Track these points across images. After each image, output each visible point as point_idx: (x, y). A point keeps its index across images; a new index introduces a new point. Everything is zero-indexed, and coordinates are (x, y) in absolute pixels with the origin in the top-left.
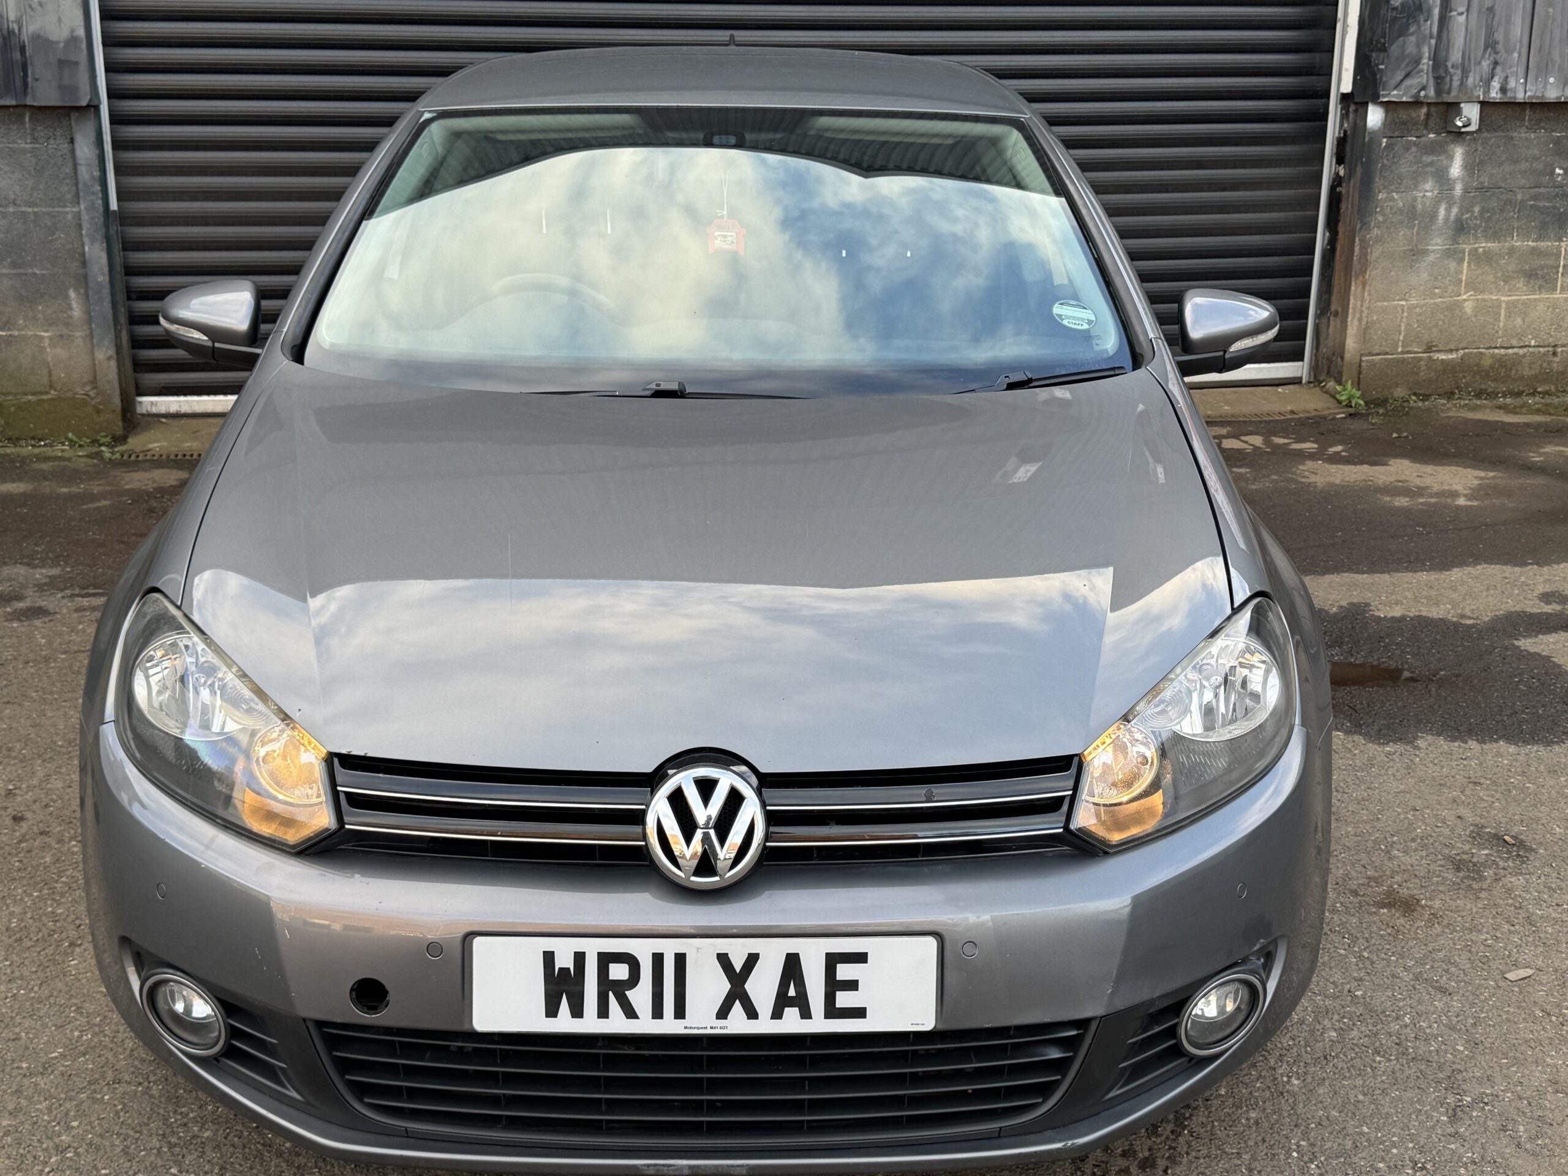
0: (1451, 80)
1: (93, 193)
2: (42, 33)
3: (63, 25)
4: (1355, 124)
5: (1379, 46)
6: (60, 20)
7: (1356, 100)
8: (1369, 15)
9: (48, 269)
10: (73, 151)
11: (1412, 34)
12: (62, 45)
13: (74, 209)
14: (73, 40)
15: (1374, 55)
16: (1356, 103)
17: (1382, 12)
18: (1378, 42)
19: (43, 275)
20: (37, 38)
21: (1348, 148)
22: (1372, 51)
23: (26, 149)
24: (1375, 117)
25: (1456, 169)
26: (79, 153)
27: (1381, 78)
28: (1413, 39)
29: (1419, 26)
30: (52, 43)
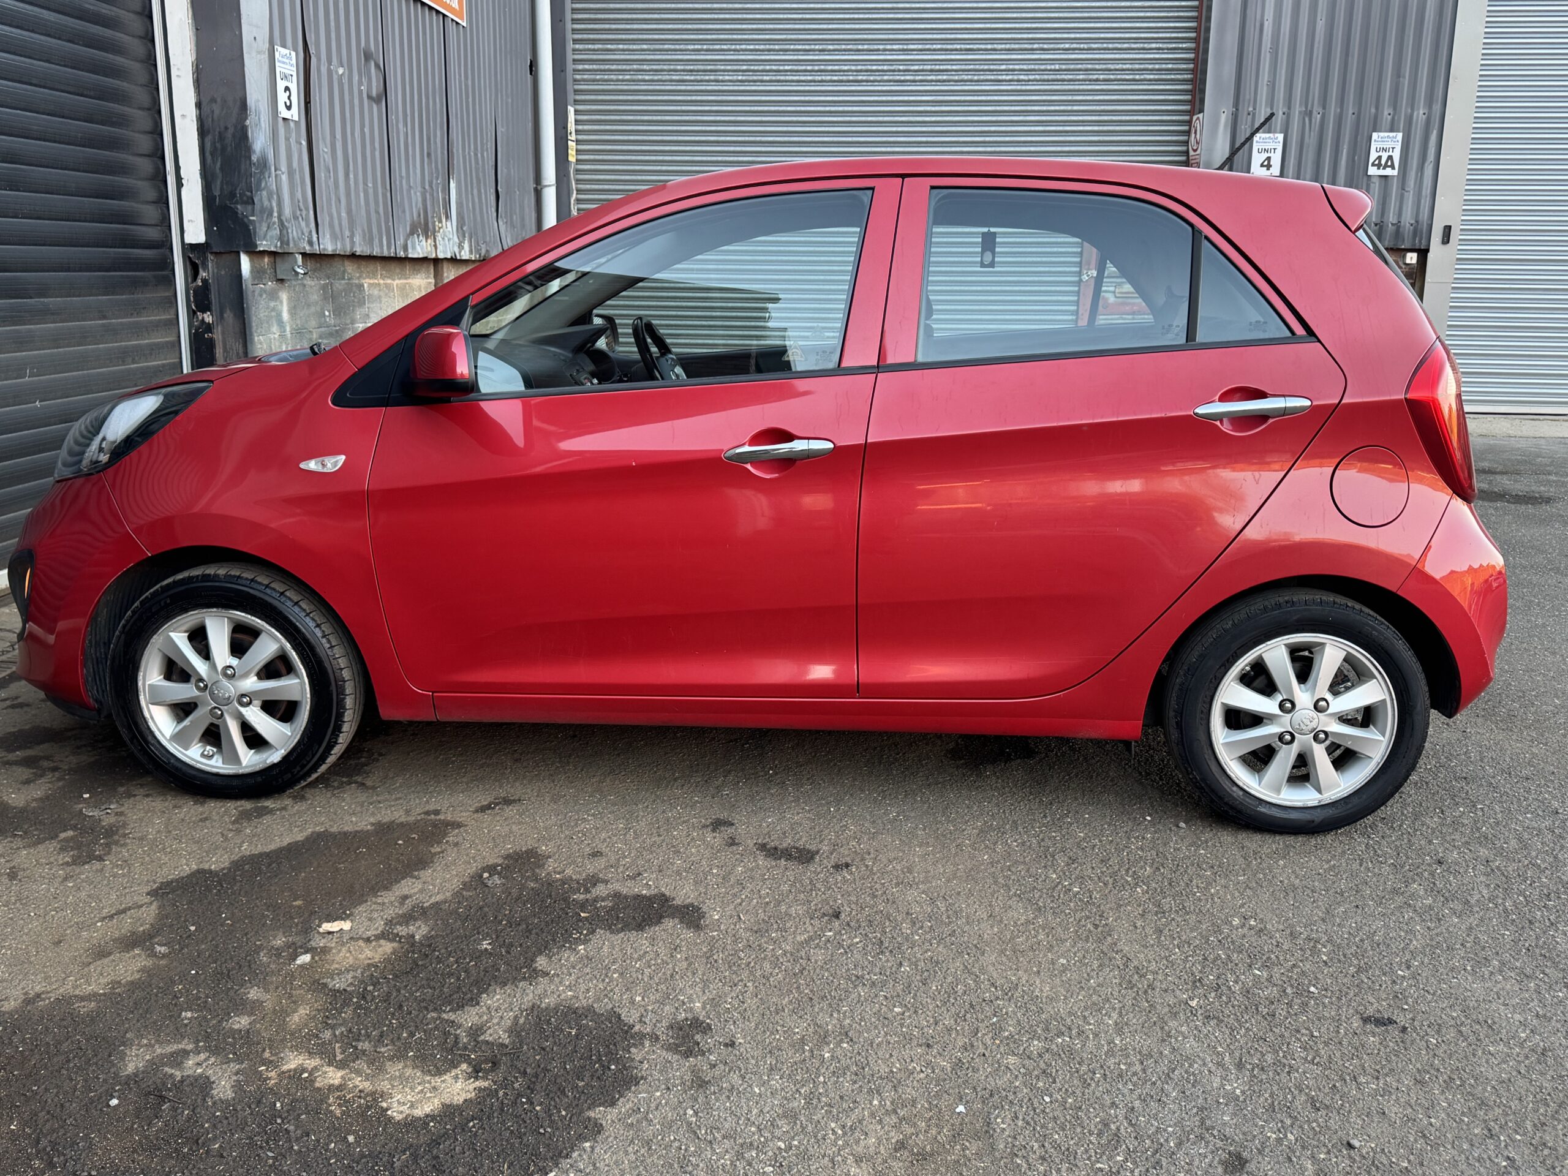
0: (288, 233)
7: (217, 250)
8: (222, 169)
11: (264, 189)
15: (239, 207)
16: (218, 253)
17: (243, 167)
22: (237, 203)
24: (246, 265)
25: (285, 316)
28: (264, 193)
29: (266, 183)
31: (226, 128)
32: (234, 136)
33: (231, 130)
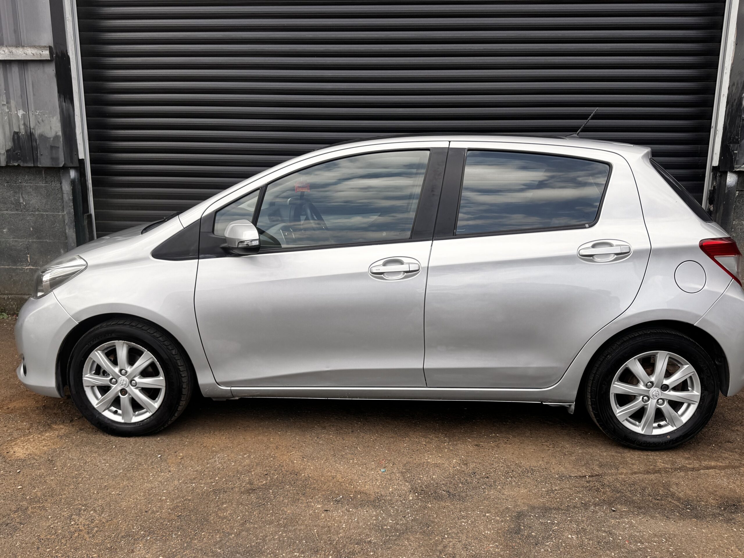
1: (70, 206)
2: (43, 134)
3: (52, 130)
4: (720, 183)
5: (735, 140)
6: (51, 127)
7: (721, 170)
8: (729, 124)
9: (52, 240)
10: (61, 188)
12: (52, 139)
13: (63, 213)
14: (56, 137)
15: (731, 145)
16: (721, 172)
17: (737, 122)
18: (734, 138)
19: (50, 242)
20: (41, 136)
21: (716, 196)
22: (731, 143)
23: (43, 186)
24: (731, 179)
26: (64, 188)
27: (735, 158)
30: (48, 138)
31: (735, 100)
32: (736, 104)
33: (736, 101)
